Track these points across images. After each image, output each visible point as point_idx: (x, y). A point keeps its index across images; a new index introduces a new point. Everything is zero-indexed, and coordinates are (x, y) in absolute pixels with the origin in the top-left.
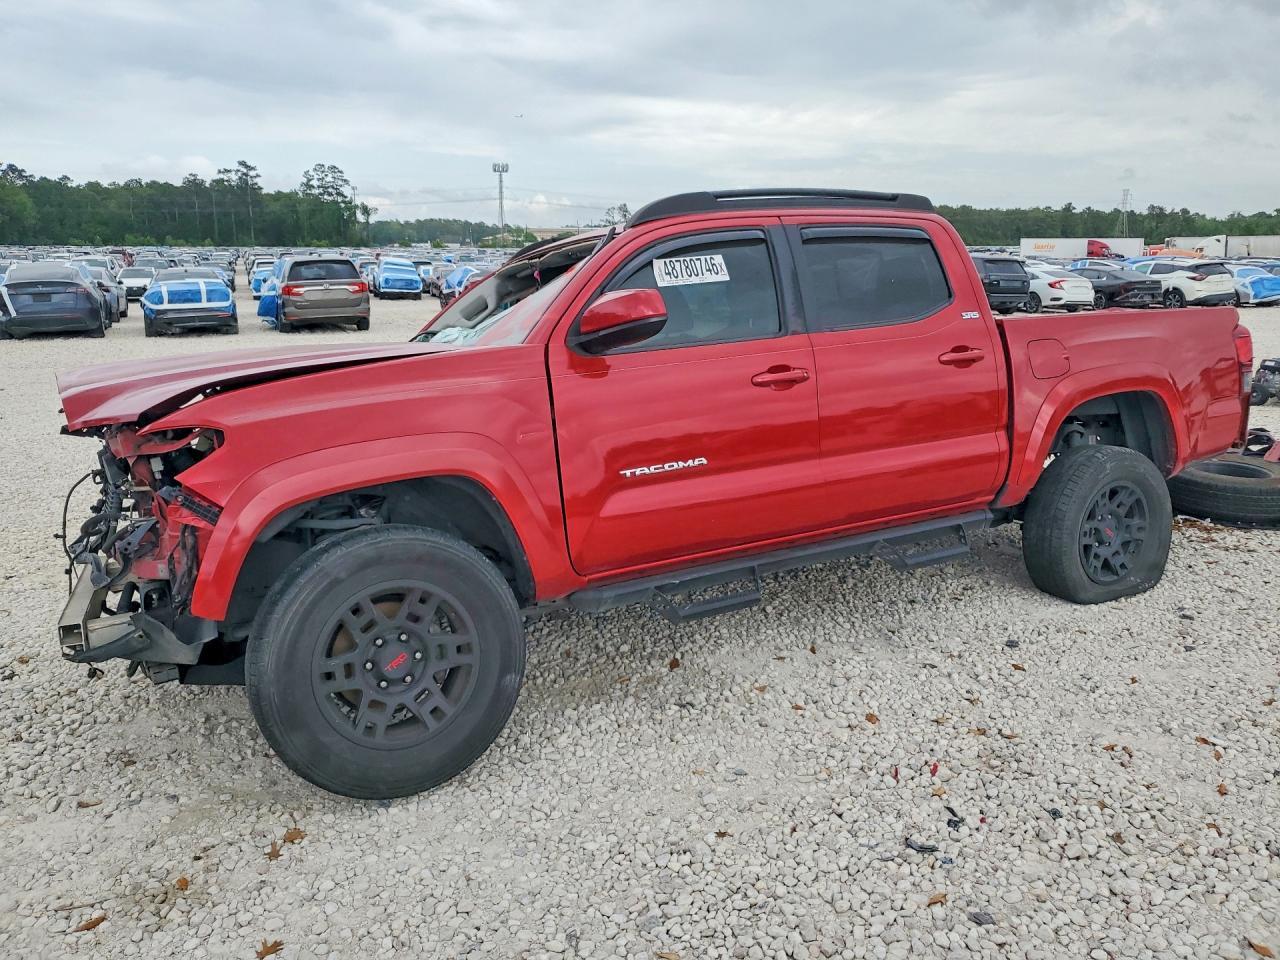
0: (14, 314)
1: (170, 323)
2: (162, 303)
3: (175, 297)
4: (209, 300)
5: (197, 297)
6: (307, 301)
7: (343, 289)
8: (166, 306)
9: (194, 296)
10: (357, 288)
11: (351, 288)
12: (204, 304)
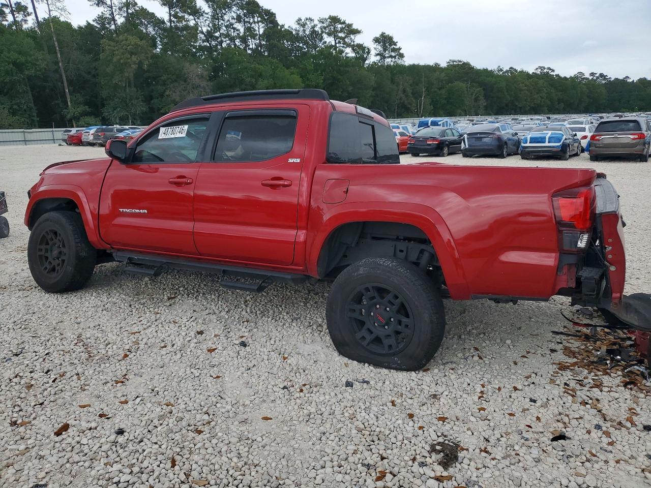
0: (467, 147)
1: (529, 152)
2: (526, 143)
3: (533, 140)
4: (549, 142)
5: (543, 140)
6: (603, 144)
7: (628, 138)
8: (528, 144)
9: (542, 140)
10: (636, 136)
11: (632, 137)
12: (547, 144)
